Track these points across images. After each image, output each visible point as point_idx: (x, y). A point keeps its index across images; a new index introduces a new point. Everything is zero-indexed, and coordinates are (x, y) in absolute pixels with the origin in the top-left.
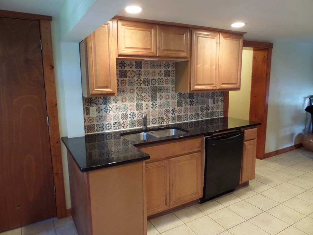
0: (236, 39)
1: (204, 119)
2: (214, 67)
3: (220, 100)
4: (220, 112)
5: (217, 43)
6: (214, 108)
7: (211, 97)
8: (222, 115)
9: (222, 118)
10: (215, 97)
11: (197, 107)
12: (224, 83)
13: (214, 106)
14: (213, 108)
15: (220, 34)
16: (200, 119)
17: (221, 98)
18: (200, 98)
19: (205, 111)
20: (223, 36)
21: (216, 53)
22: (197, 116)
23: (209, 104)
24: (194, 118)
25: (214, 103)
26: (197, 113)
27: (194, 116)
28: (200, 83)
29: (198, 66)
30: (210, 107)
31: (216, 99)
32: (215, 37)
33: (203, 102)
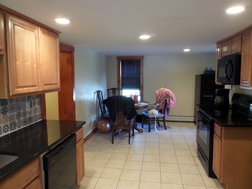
0: (52, 37)
1: (22, 127)
2: (35, 65)
3: (36, 102)
4: (38, 116)
5: (36, 38)
6: (32, 112)
7: (27, 100)
8: (40, 118)
9: (40, 122)
10: (32, 100)
11: (12, 115)
12: (46, 83)
13: (31, 110)
14: (30, 112)
15: (39, 28)
16: (17, 129)
17: (37, 100)
18: (14, 102)
19: (22, 118)
20: (41, 31)
21: (36, 48)
22: (13, 126)
23: (26, 109)
24: (9, 130)
25: (31, 107)
26: (13, 122)
27: (9, 126)
28: (21, 85)
29: (17, 62)
30: (28, 112)
31: (33, 102)
32: (33, 30)
33: (18, 107)
